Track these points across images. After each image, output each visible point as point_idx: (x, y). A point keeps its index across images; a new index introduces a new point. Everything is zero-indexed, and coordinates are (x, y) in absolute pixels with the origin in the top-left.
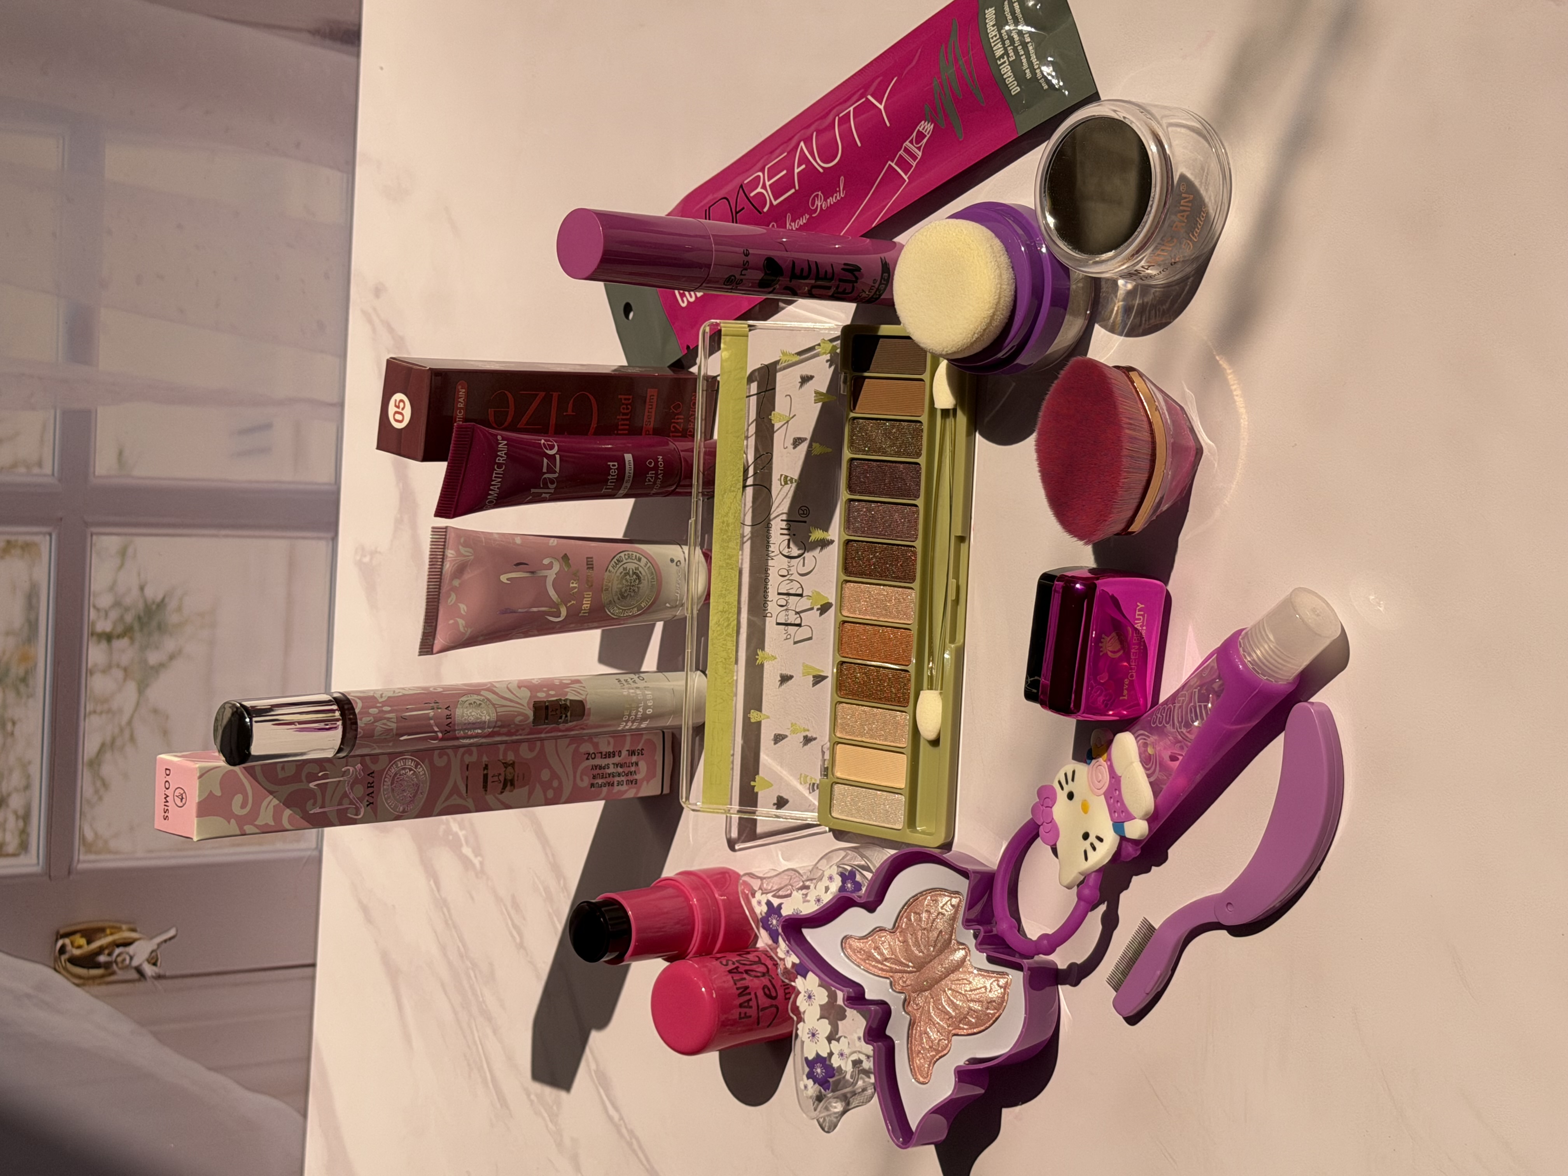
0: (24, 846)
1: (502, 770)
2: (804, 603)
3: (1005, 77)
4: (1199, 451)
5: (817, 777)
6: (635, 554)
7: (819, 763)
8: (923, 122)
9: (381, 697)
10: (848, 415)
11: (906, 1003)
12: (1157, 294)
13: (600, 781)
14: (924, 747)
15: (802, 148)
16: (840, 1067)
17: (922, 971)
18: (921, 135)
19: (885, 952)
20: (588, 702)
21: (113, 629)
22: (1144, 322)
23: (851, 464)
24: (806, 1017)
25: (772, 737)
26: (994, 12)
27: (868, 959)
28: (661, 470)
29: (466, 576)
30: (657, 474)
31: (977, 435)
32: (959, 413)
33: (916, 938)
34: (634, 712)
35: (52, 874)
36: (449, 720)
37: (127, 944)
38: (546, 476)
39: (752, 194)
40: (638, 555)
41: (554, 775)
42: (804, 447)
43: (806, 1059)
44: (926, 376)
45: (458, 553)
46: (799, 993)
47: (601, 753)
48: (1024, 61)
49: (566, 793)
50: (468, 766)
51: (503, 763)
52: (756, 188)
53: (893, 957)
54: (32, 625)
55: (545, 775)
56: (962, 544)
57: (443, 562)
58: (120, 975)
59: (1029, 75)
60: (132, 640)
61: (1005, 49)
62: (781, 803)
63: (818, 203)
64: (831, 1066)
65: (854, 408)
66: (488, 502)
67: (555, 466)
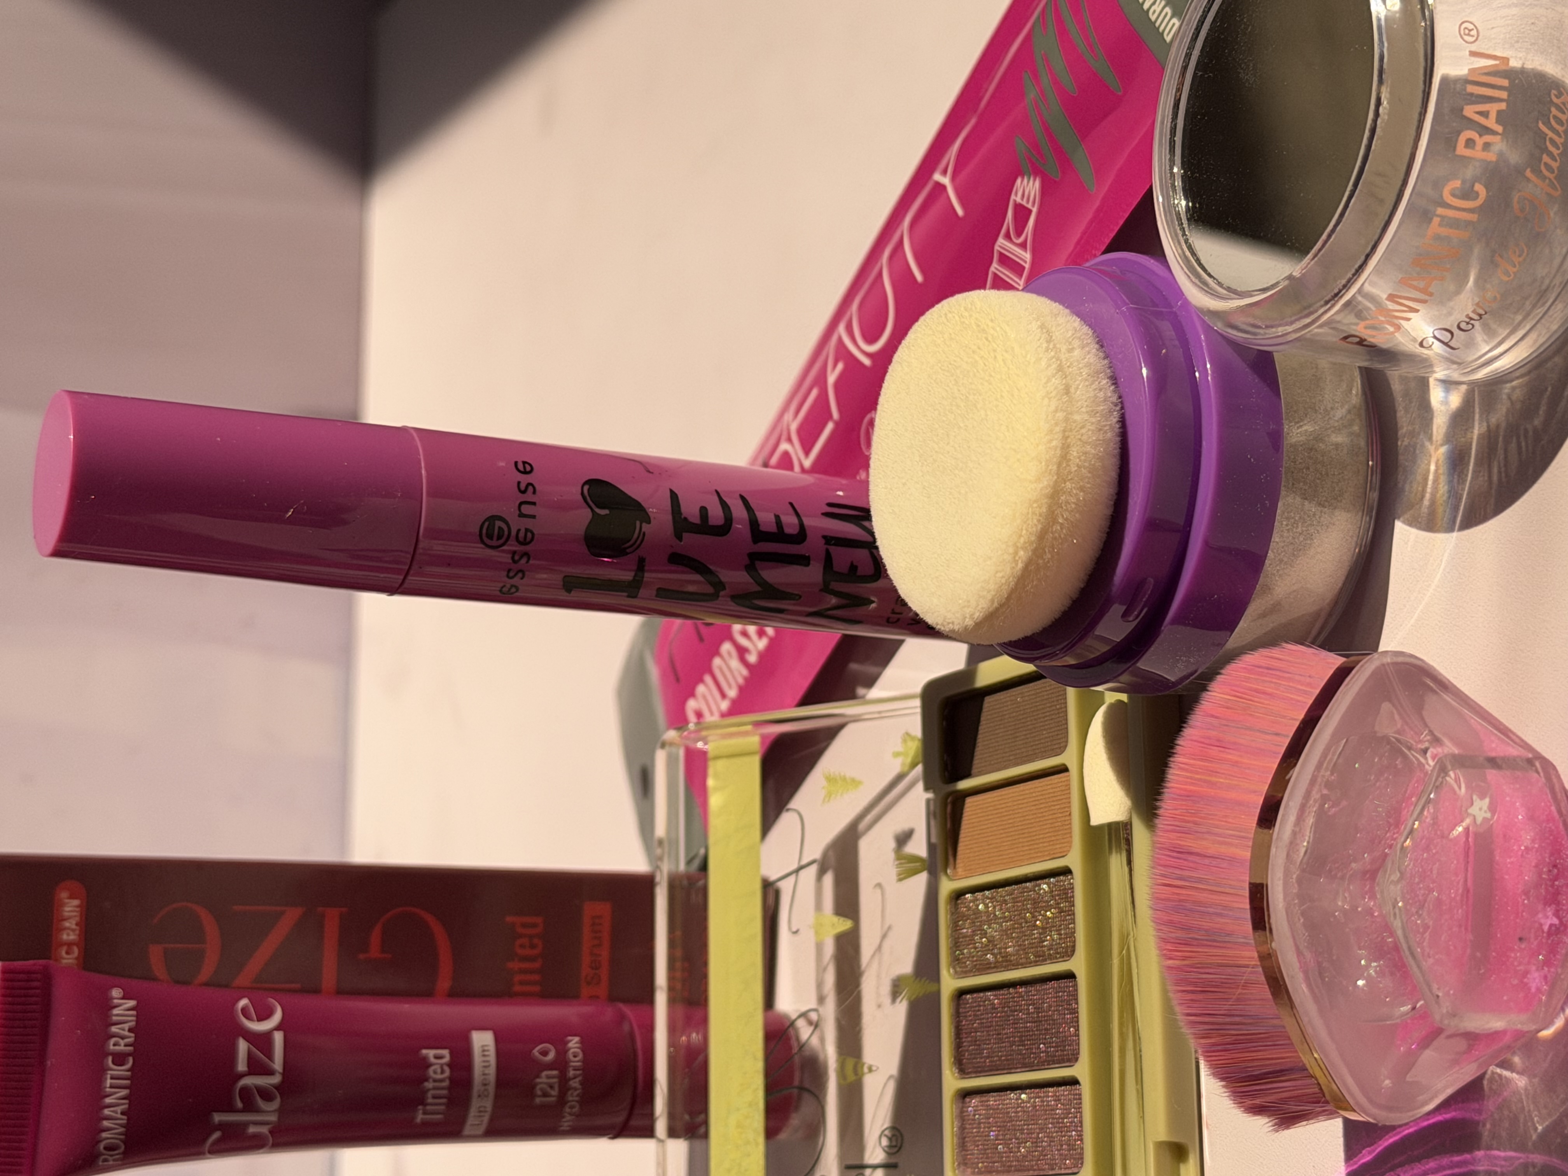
3: (1147, 9)
8: (1019, 181)
10: (944, 888)
12: (1518, 394)
15: (839, 332)
18: (1022, 213)
23: (958, 1005)
28: (575, 1067)
30: (564, 1080)
38: (249, 1081)
44: (1068, 758)
56: (1182, 1167)
65: (955, 870)
66: (105, 1148)
67: (269, 1055)
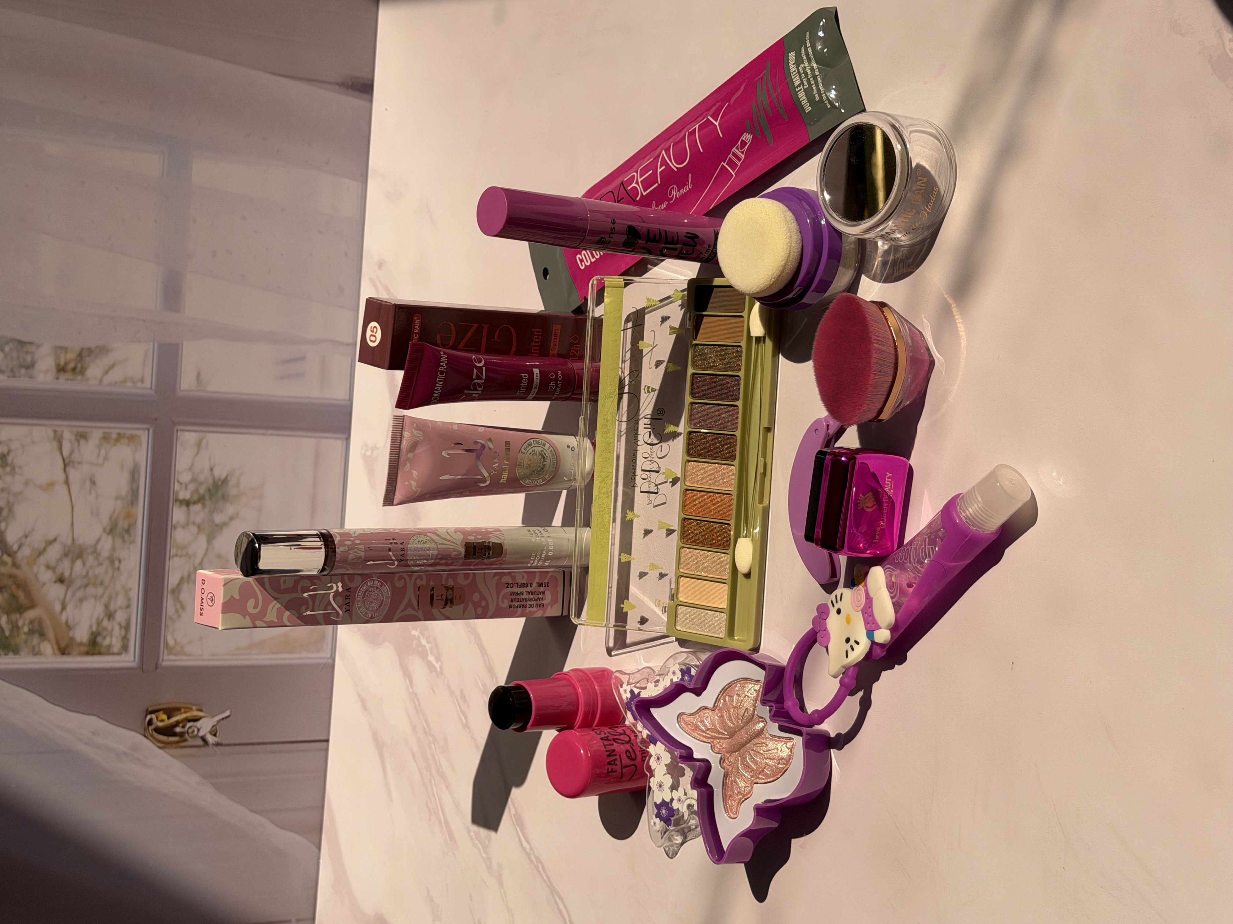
0: (125, 648)
1: (444, 592)
2: (660, 478)
3: (801, 100)
4: (932, 363)
5: (666, 601)
6: (541, 440)
7: (668, 591)
8: (745, 134)
9: (354, 534)
10: (691, 342)
11: (722, 761)
12: (904, 252)
13: (516, 604)
14: (740, 578)
15: (663, 154)
16: (678, 809)
17: (734, 738)
18: (744, 143)
19: (708, 724)
20: (505, 546)
21: (191, 497)
22: (895, 272)
23: (693, 378)
24: (656, 773)
25: (638, 574)
26: (794, 54)
27: (696, 730)
28: (560, 381)
29: (418, 451)
30: (557, 384)
31: (780, 356)
32: (768, 340)
33: (730, 714)
34: (539, 554)
35: (144, 669)
36: (403, 553)
37: (196, 720)
38: (475, 381)
39: (629, 188)
40: (543, 441)
41: (483, 598)
42: (663, 367)
43: (655, 803)
44: (745, 314)
45: (413, 435)
46: (651, 756)
47: (517, 583)
48: (814, 88)
49: (491, 611)
50: (419, 587)
51: (445, 587)
52: (632, 183)
53: (713, 727)
54: (134, 493)
55: (476, 597)
56: (769, 434)
57: (401, 440)
58: (191, 742)
59: (817, 98)
60: (204, 505)
61: (802, 80)
62: (643, 621)
63: (674, 193)
64: (672, 808)
65: (696, 338)
66: (434, 399)
67: (482, 375)
